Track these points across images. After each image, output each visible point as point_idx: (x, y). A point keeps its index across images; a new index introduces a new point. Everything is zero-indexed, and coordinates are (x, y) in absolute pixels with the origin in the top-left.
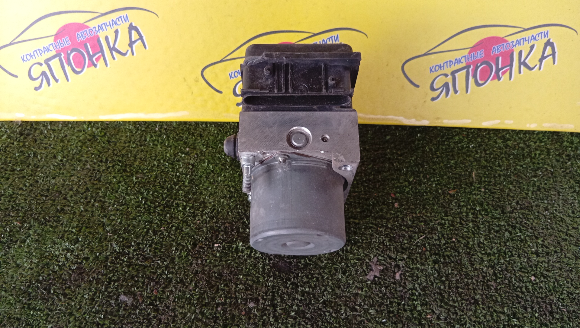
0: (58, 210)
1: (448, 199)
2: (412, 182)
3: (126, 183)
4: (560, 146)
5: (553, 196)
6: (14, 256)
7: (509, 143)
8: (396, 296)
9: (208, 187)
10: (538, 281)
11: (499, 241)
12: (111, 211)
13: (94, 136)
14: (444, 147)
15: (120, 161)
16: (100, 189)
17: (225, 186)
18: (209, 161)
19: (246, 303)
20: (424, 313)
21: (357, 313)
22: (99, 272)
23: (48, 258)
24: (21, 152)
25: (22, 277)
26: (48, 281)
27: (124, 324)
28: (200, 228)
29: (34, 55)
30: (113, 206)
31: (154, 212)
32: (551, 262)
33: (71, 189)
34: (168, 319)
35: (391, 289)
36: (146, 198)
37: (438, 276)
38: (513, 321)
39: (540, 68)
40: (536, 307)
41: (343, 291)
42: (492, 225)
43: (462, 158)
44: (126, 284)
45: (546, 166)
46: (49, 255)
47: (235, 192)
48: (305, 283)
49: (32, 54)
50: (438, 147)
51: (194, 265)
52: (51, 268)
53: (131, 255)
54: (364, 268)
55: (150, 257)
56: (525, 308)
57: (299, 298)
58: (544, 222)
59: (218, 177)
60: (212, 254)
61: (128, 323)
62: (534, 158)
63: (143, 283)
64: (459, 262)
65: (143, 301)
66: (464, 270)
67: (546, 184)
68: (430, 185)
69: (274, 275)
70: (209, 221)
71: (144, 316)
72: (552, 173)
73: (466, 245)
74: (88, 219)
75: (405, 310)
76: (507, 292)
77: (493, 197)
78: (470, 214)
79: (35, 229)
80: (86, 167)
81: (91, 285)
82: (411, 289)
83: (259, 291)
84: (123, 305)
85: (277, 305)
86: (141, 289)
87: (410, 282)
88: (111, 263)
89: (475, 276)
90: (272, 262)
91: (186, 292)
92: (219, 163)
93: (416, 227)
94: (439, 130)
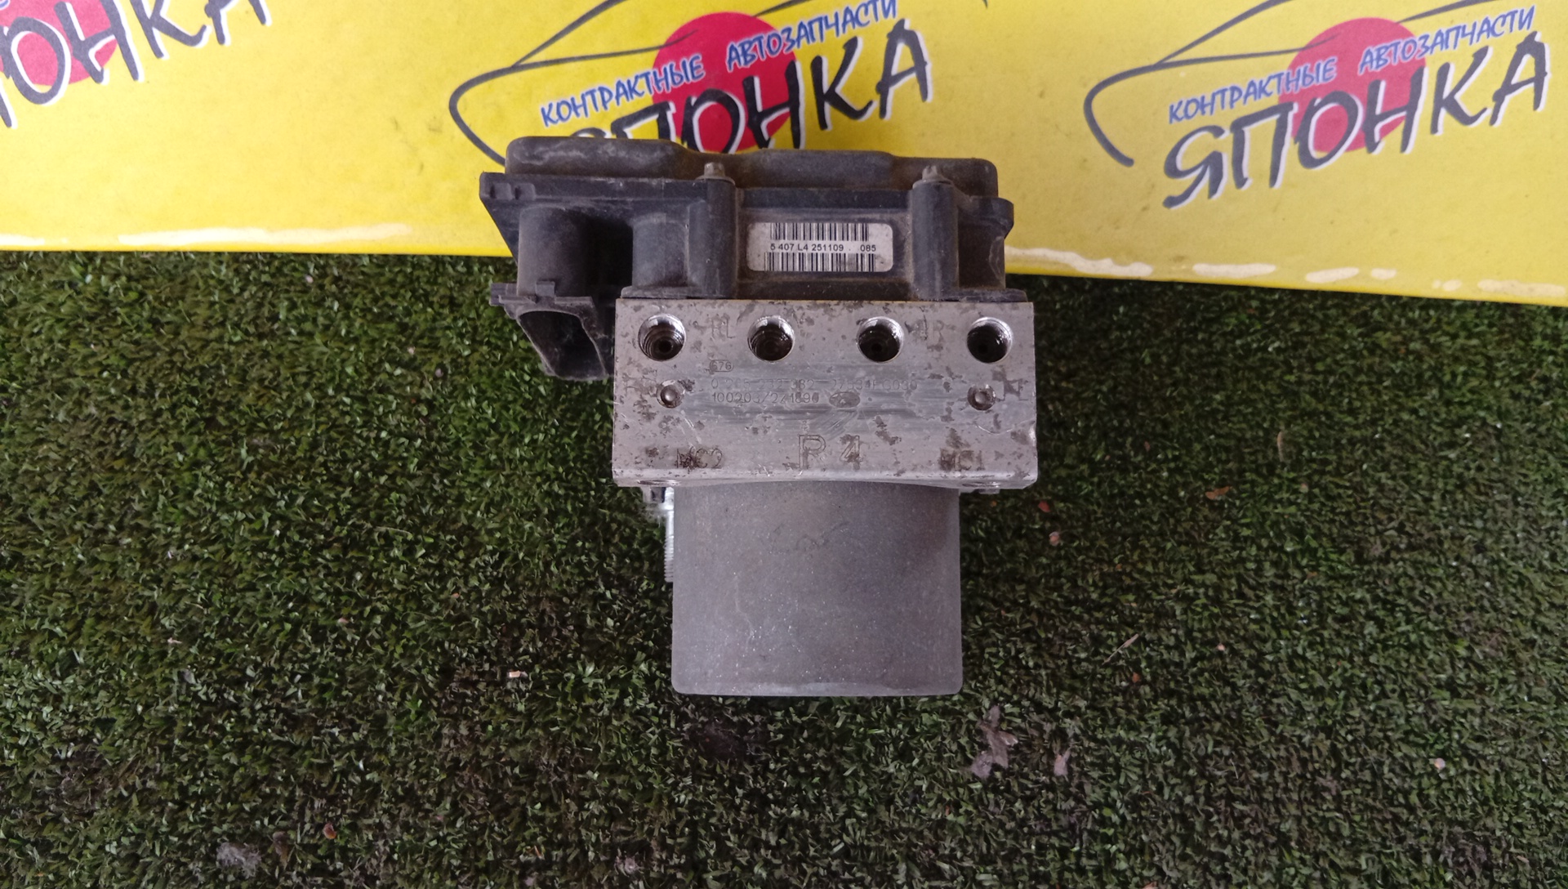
1: (1205, 517)
2: (1102, 461)
3: (217, 467)
4: (1522, 349)
5: (1499, 509)
7: (1383, 338)
8: (1055, 827)
9: (483, 480)
10: (1452, 771)
11: (1347, 651)
12: (175, 562)
13: (106, 305)
14: (1194, 351)
15: (194, 391)
16: (136, 489)
17: (534, 476)
18: (482, 392)
19: (613, 860)
20: (1136, 879)
22: (147, 769)
28: (461, 618)
30: (180, 547)
31: (314, 565)
32: (1490, 713)
33: (40, 489)
35: (1039, 808)
36: (282, 518)
37: (1176, 763)
39: (1493, 119)
40: (1448, 852)
41: (901, 815)
42: (1328, 599)
43: (1244, 386)
44: (236, 807)
45: (1482, 414)
47: (566, 497)
48: (788, 792)
50: (1177, 351)
51: (446, 742)
53: (246, 712)
54: (963, 741)
55: (305, 717)
56: (1417, 856)
57: (773, 842)
58: (1474, 590)
59: (513, 445)
60: (503, 705)
62: (1449, 386)
63: (290, 802)
64: (1234, 716)
65: (293, 862)
66: (1250, 742)
68: (1154, 471)
69: (696, 765)
70: (489, 593)
72: (1499, 434)
74: (104, 591)
75: (1082, 871)
76: (1368, 807)
77: (1333, 510)
78: (1267, 565)
80: (86, 411)
81: (125, 811)
82: (1097, 805)
83: (651, 822)
84: (231, 878)
85: (704, 862)
86: (284, 823)
87: (1095, 783)
88: (183, 738)
89: (1279, 757)
90: (686, 726)
91: (423, 830)
92: (515, 401)
93: (1113, 606)
94: (1181, 292)
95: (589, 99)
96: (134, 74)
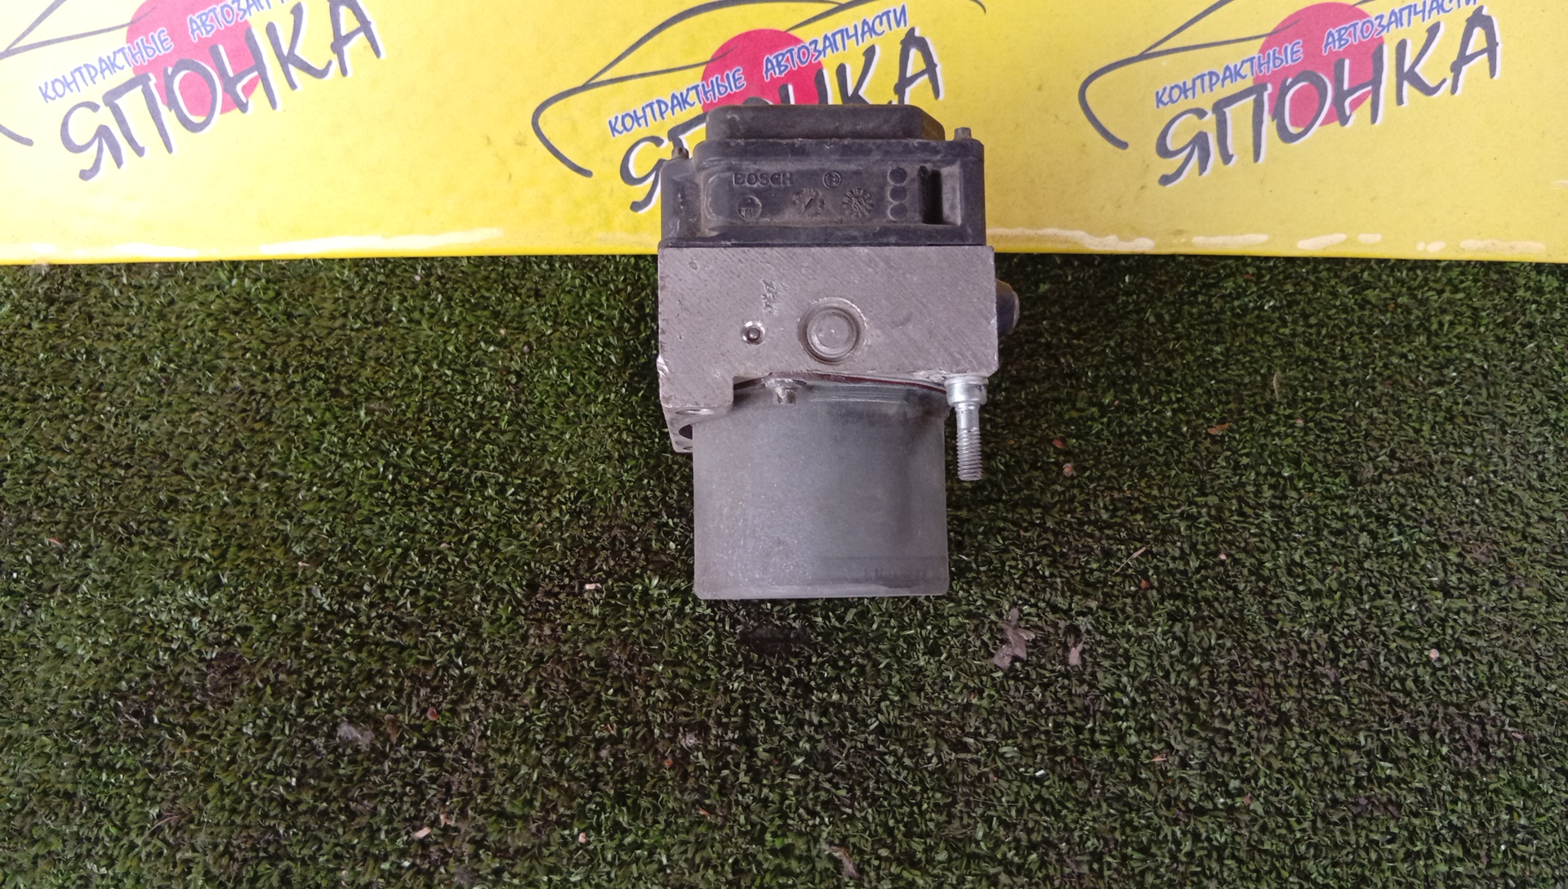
0: (161, 502)
1: (1207, 449)
2: (1110, 405)
3: (340, 426)
4: (1506, 300)
5: (1487, 436)
6: (49, 629)
7: (1371, 294)
8: (1070, 708)
9: (563, 433)
10: (1446, 660)
11: (1343, 559)
12: (305, 502)
13: (249, 302)
14: (1195, 310)
15: (321, 368)
16: (272, 445)
17: (606, 428)
18: (561, 362)
19: (676, 736)
20: (1146, 752)
21: (969, 756)
22: (280, 665)
23: (139, 632)
24: (52, 348)
25: (73, 683)
26: (143, 693)
27: (352, 799)
28: (545, 544)
29: (74, 80)
30: (309, 490)
31: (421, 502)
32: (1482, 611)
33: (193, 447)
34: (469, 783)
35: (1056, 692)
36: (395, 466)
37: (1181, 653)
38: (1382, 768)
39: (1454, 89)
40: (1443, 730)
41: (931, 700)
42: (1324, 515)
43: (1243, 339)
44: (354, 694)
45: (1468, 356)
46: (145, 623)
47: (634, 443)
48: (828, 681)
49: (70, 79)
50: (1179, 311)
51: (532, 640)
52: (151, 657)
53: (363, 619)
54: (985, 638)
55: (413, 623)
56: (1415, 734)
57: (816, 720)
58: (1465, 506)
59: (588, 403)
60: (581, 610)
61: (364, 797)
62: (1437, 335)
63: (399, 691)
64: (1236, 615)
65: (401, 739)
66: (1251, 636)
67: (1468, 403)
68: (1158, 412)
69: (747, 661)
70: (568, 523)
71: (404, 777)
72: (1485, 374)
73: (1256, 571)
74: (244, 526)
75: (1096, 746)
76: (1365, 692)
77: (1327, 440)
78: (1265, 487)
79: (102, 554)
80: (231, 385)
81: (260, 699)
82: (1109, 690)
83: (709, 705)
84: (349, 751)
85: (755, 737)
87: (1106, 671)
88: (310, 640)
89: (1279, 650)
90: (739, 628)
91: (513, 711)
92: (589, 368)
93: (1122, 525)
94: (1182, 263)
95: (648, 110)
96: (273, 104)
